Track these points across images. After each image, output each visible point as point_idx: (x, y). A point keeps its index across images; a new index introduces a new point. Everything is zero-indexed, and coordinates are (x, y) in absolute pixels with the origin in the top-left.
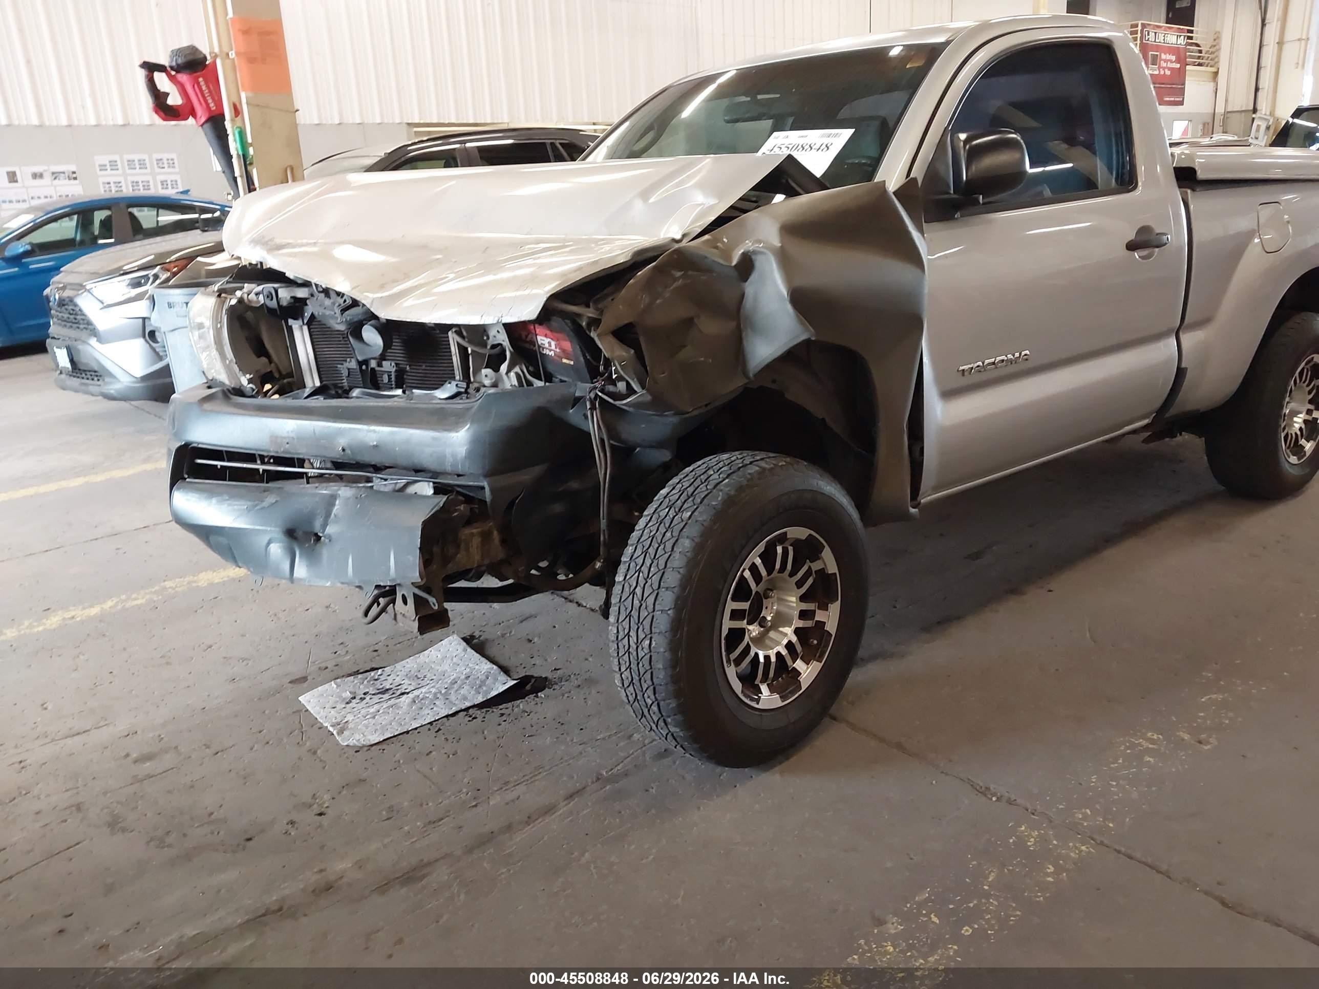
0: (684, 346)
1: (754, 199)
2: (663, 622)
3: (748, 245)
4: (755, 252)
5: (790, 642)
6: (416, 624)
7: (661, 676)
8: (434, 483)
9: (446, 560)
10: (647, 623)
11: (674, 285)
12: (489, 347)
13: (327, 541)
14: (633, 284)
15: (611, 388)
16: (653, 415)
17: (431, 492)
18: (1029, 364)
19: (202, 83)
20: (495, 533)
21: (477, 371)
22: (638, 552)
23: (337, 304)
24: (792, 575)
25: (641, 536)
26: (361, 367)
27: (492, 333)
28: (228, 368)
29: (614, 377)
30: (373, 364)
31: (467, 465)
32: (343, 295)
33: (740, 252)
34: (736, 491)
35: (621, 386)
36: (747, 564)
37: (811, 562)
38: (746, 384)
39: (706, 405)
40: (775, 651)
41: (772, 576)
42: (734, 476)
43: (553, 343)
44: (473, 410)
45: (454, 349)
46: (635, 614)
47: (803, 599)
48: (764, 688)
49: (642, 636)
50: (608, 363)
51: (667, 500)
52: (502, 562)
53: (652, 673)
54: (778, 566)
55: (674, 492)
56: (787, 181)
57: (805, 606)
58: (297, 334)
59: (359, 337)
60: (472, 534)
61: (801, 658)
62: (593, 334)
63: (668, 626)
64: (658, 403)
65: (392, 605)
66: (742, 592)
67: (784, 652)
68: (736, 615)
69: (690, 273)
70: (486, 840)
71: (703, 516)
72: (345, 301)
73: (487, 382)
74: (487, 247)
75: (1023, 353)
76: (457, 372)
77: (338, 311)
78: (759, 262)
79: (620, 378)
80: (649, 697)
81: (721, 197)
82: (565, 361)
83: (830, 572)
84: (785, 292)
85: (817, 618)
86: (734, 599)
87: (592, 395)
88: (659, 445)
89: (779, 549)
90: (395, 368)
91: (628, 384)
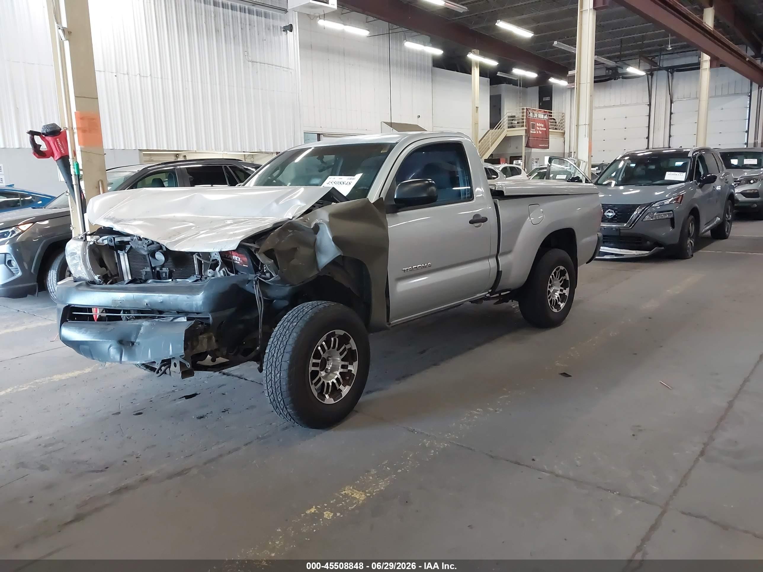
0: (293, 259)
1: (321, 203)
2: (285, 366)
3: (317, 221)
4: (320, 223)
5: (337, 378)
6: (180, 375)
7: (284, 388)
8: (187, 317)
9: (193, 348)
10: (279, 367)
11: (289, 235)
12: (211, 261)
13: (137, 344)
14: (272, 235)
15: (263, 276)
16: (282, 286)
17: (186, 320)
18: (431, 268)
19: (58, 141)
20: (213, 337)
21: (205, 270)
22: (275, 340)
23: (145, 243)
24: (338, 350)
25: (276, 333)
26: (152, 271)
27: (213, 255)
28: (89, 273)
29: (265, 271)
30: (158, 269)
31: (202, 308)
32: (148, 239)
33: (314, 223)
34: (314, 314)
35: (268, 275)
36: (319, 344)
37: (346, 345)
38: (318, 274)
39: (302, 282)
40: (332, 381)
41: (330, 350)
42: (313, 309)
43: (239, 258)
44: (205, 286)
45: (196, 262)
46: (274, 364)
47: (343, 360)
48: (327, 396)
49: (276, 372)
50: (262, 264)
51: (287, 319)
52: (216, 350)
53: (281, 387)
54: (332, 346)
55: (290, 316)
56: (333, 197)
57: (343, 363)
58: (122, 257)
59: (153, 256)
60: (203, 338)
61: (342, 385)
62: (257, 254)
63: (288, 367)
64: (283, 281)
65: (168, 369)
66: (317, 355)
67: (335, 381)
68: (314, 365)
69: (295, 231)
70: (211, 461)
71: (301, 324)
72: (149, 242)
73: (210, 275)
74: (212, 221)
75: (428, 264)
76: (196, 271)
77: (146, 246)
78: (321, 226)
79: (267, 272)
80: (279, 398)
81: (307, 202)
82: (244, 265)
83: (353, 349)
84: (331, 238)
85: (349, 369)
86: (314, 358)
87: (256, 279)
88: (284, 298)
89: (332, 339)
90: (168, 271)
91: (270, 273)
